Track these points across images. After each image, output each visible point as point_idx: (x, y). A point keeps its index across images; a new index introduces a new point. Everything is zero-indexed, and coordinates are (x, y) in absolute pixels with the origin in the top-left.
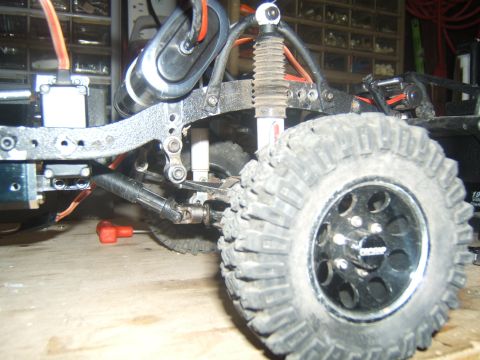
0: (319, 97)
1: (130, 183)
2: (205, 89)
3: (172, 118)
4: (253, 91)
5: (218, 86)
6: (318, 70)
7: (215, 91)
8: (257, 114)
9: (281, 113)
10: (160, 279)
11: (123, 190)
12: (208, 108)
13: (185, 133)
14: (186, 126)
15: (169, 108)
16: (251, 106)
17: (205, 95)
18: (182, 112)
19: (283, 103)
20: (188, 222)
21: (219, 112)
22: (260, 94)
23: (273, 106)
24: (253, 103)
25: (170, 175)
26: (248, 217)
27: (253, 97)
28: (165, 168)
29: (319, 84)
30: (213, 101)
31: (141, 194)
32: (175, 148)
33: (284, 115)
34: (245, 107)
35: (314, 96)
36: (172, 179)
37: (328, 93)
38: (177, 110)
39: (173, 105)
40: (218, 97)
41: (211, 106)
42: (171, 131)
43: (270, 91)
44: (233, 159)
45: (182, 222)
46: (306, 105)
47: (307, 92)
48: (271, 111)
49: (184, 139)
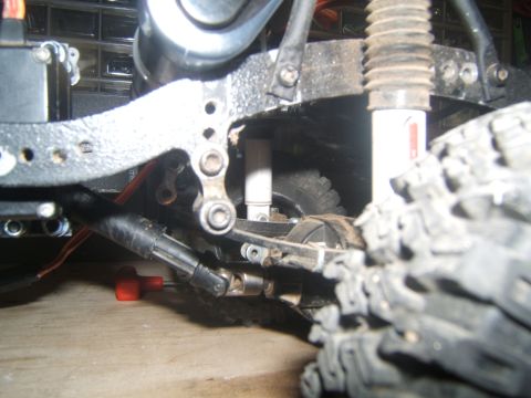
0: (480, 78)
1: (142, 226)
2: (273, 54)
3: (210, 108)
4: (366, 59)
5: (300, 48)
7: (293, 58)
8: (374, 101)
9: (422, 100)
11: (129, 237)
12: (280, 91)
13: (235, 139)
14: (235, 125)
15: (205, 89)
16: (358, 89)
17: (274, 65)
18: (230, 98)
21: (298, 99)
22: (379, 64)
23: (409, 86)
24: (365, 82)
25: (203, 220)
27: (364, 72)
28: (196, 205)
29: (482, 51)
30: (288, 77)
31: (161, 244)
32: (212, 166)
33: (427, 105)
34: (348, 92)
35: (471, 75)
36: (207, 228)
37: (498, 70)
38: (220, 93)
39: (213, 85)
40: (299, 69)
41: (286, 86)
42: (208, 133)
45: (228, 294)
46: (457, 92)
47: (460, 67)
48: (400, 96)
49: (231, 150)
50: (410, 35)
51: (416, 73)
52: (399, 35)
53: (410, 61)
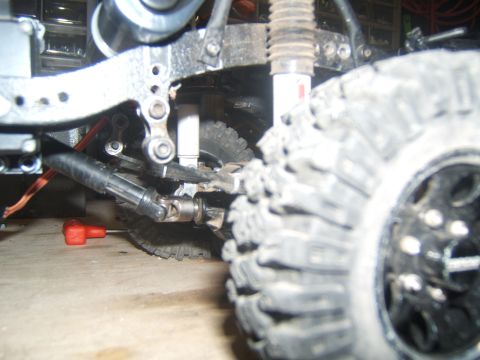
0: (352, 56)
1: (97, 167)
2: (202, 32)
3: (156, 71)
4: (269, 39)
5: (221, 28)
6: (353, 18)
7: (216, 36)
8: (274, 68)
9: (307, 68)
10: (135, 292)
11: (88, 176)
12: (207, 59)
13: (173, 95)
14: (174, 84)
15: (152, 56)
16: (263, 60)
17: (202, 40)
18: (169, 63)
19: (310, 54)
20: (173, 219)
21: (220, 66)
22: (279, 41)
23: (298, 57)
24: (268, 55)
25: (151, 152)
26: (280, 210)
27: (268, 47)
28: (144, 143)
29: (353, 35)
30: (213, 49)
31: (112, 182)
32: (158, 112)
33: (311, 72)
34: (256, 62)
35: (346, 52)
36: (154, 158)
37: (364, 49)
38: (163, 59)
39: (157, 51)
40: (221, 45)
41: (211, 55)
42: (154, 89)
43: (295, 36)
44: (227, 145)
45: (167, 220)
46: (335, 65)
47: (337, 46)
48: (293, 64)
49: (171, 102)
50: (300, 21)
51: (302, 49)
52: (292, 22)
53: (299, 40)
